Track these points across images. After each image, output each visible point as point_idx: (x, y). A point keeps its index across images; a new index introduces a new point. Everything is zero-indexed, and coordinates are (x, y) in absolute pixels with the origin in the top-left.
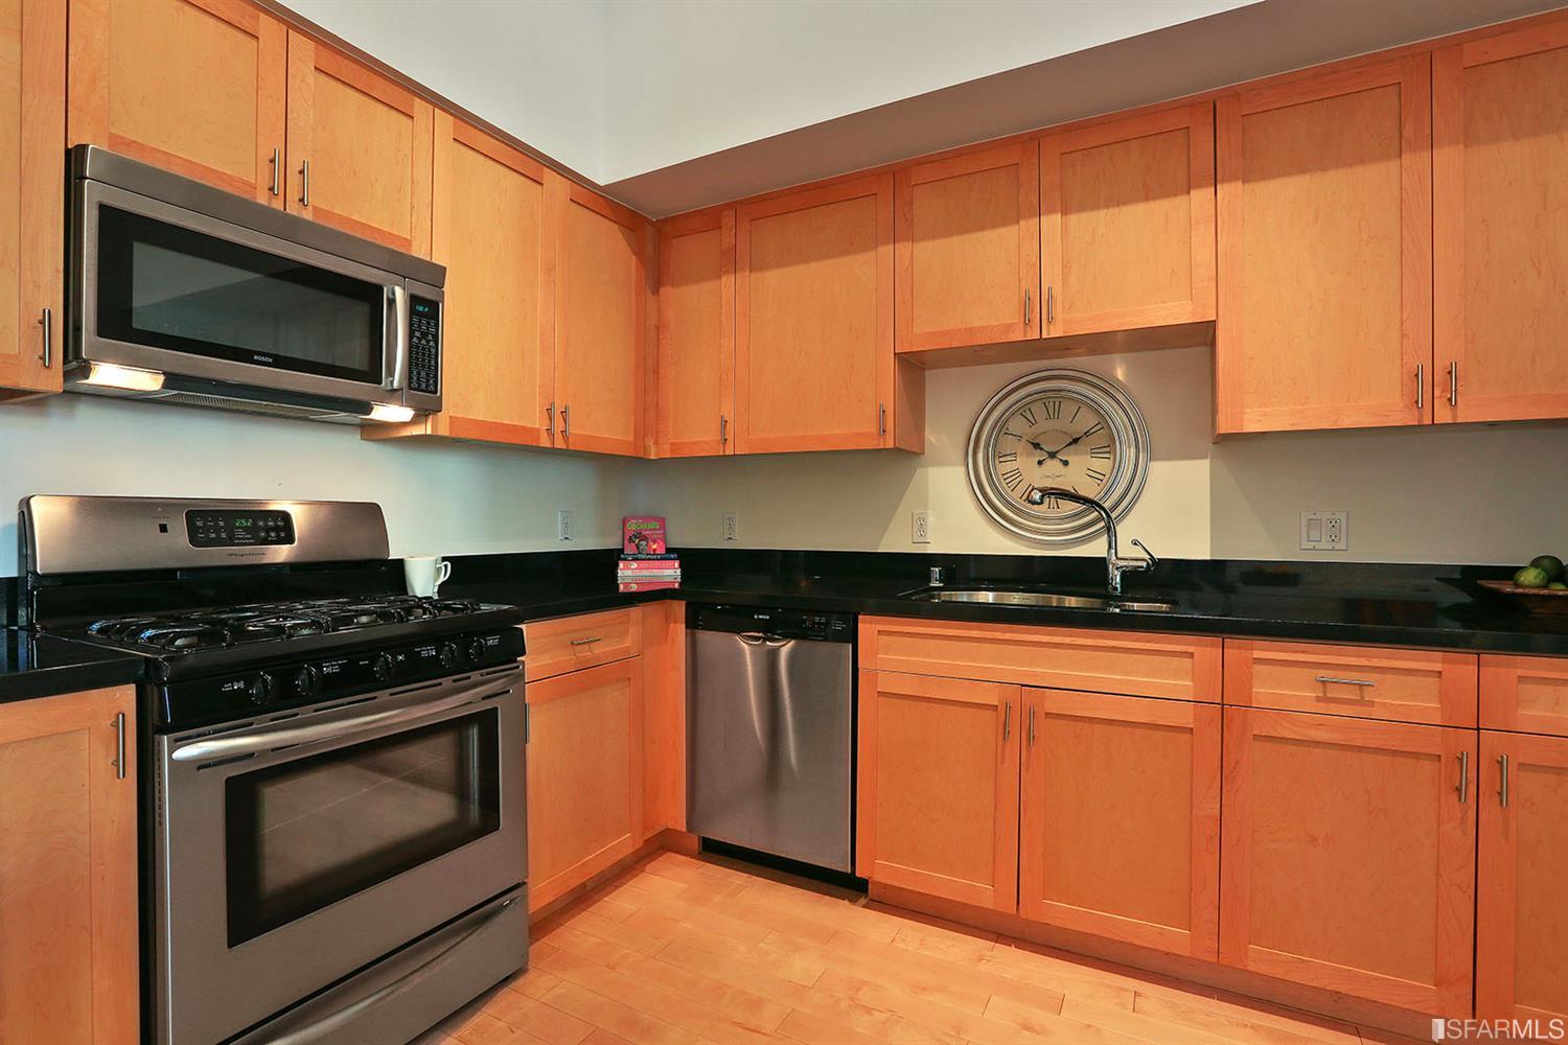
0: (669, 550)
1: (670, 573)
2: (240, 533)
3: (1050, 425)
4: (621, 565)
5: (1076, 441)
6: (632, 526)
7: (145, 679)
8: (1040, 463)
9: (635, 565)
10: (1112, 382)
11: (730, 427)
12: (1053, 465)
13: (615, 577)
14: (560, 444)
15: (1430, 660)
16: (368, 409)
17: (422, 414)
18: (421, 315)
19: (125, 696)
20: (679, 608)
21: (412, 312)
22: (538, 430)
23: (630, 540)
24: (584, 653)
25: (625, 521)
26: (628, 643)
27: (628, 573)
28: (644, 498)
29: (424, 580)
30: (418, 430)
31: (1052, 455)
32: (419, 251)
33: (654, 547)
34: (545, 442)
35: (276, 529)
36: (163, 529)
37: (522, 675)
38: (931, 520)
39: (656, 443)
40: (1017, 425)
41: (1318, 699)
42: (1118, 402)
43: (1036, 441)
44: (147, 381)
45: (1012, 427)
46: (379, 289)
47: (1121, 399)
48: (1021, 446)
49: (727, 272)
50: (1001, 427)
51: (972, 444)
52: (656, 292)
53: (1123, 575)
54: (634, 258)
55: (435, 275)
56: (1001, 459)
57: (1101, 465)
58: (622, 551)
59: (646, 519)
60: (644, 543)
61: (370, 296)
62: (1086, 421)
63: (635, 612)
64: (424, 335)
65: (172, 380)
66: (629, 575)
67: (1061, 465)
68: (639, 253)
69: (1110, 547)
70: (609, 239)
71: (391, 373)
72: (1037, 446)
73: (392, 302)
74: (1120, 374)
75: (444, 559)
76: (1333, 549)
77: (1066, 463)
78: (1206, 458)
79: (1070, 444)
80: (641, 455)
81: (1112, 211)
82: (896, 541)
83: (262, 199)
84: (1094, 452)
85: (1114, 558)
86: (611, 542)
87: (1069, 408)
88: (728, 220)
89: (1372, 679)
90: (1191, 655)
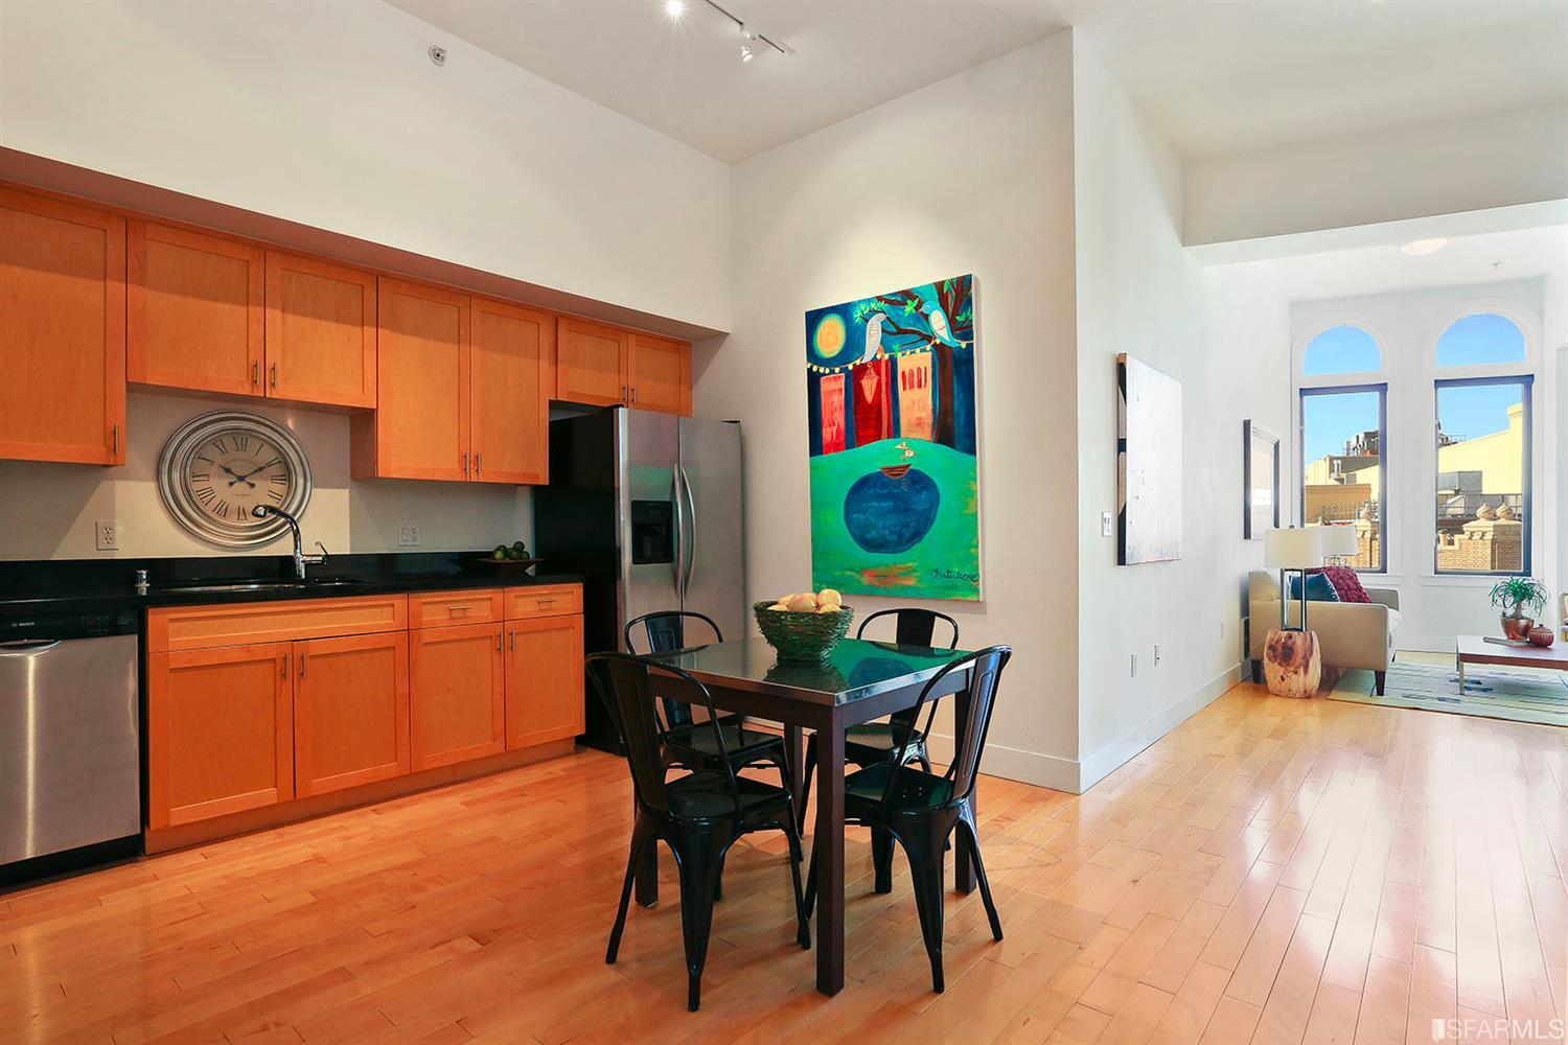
3: (240, 454)
5: (261, 469)
8: (231, 484)
10: (285, 429)
12: (241, 487)
31: (241, 479)
38: (119, 528)
40: (211, 452)
41: (450, 619)
42: (291, 444)
43: (227, 466)
47: (293, 442)
48: (214, 469)
50: (197, 452)
51: (165, 464)
53: (306, 566)
56: (197, 478)
62: (268, 455)
67: (248, 486)
69: (296, 548)
72: (228, 471)
74: (290, 424)
77: (252, 485)
78: (347, 488)
79: (256, 471)
81: (316, 321)
84: (273, 478)
85: (299, 554)
87: (254, 445)
89: (469, 605)
90: (393, 605)
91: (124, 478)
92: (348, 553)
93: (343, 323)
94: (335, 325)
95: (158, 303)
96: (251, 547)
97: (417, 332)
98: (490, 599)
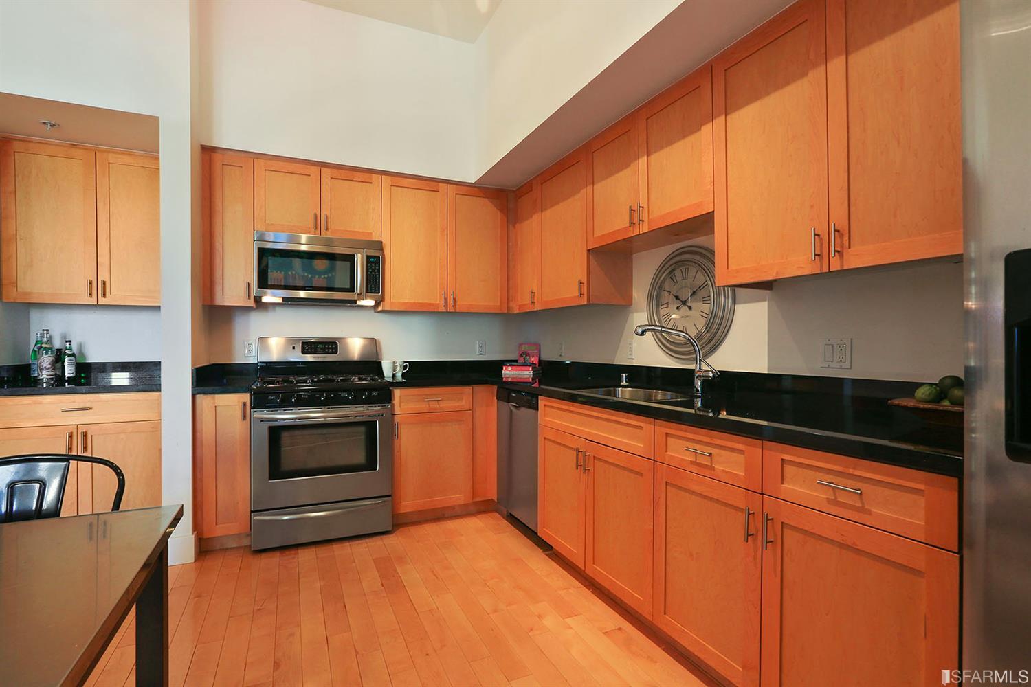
0: (537, 361)
1: (527, 373)
2: (319, 350)
3: (684, 284)
4: (504, 368)
5: (695, 293)
6: (524, 348)
7: (257, 391)
8: (678, 308)
9: (510, 368)
12: (684, 309)
13: (501, 374)
14: (451, 309)
15: (737, 443)
16: (356, 302)
18: (372, 262)
19: (246, 397)
20: (495, 389)
21: (369, 262)
22: (438, 304)
23: (520, 355)
24: (434, 404)
25: (520, 345)
26: (464, 402)
27: (508, 372)
31: (684, 303)
33: (533, 359)
34: (442, 309)
35: (332, 348)
36: (294, 348)
38: (635, 345)
41: (692, 462)
43: (678, 294)
44: (279, 300)
45: (667, 286)
46: (350, 255)
48: (672, 298)
50: (661, 287)
52: (513, 226)
54: (499, 213)
55: (379, 245)
56: (662, 307)
57: (706, 308)
59: (530, 344)
60: (528, 357)
61: (349, 260)
62: (700, 279)
63: (467, 389)
64: (373, 270)
65: (284, 299)
67: (688, 310)
68: (503, 210)
72: (677, 298)
76: (841, 368)
77: (690, 308)
78: (765, 300)
79: (693, 295)
82: (621, 358)
84: (704, 300)
85: (698, 369)
86: (509, 357)
87: (692, 271)
88: (534, 184)
89: (715, 450)
90: (641, 428)
91: (637, 311)
92: (766, 372)
95: (599, 188)
98: (742, 452)
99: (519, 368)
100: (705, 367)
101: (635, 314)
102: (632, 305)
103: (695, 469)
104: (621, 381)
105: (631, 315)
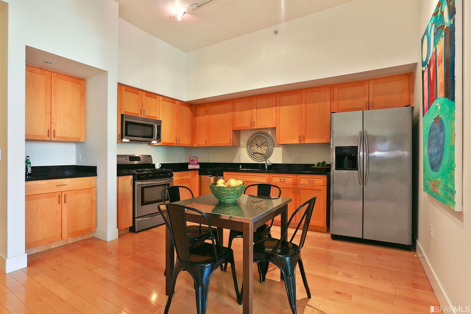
0: (198, 163)
1: (198, 167)
2: (135, 159)
3: (259, 141)
4: (189, 165)
6: (191, 159)
7: (134, 175)
8: (257, 148)
9: (191, 165)
10: (268, 135)
11: (207, 142)
12: (259, 148)
13: (188, 167)
14: (178, 145)
15: (291, 176)
16: (151, 142)
17: (158, 142)
18: (159, 128)
19: (131, 177)
20: (198, 172)
21: (157, 128)
22: (175, 143)
23: (191, 161)
24: (182, 178)
25: (190, 158)
26: (189, 177)
28: (194, 154)
29: (158, 166)
30: (157, 144)
31: (259, 146)
32: (158, 119)
33: (195, 162)
34: (176, 145)
35: (139, 159)
36: (126, 159)
37: (173, 179)
38: (241, 157)
39: (195, 144)
40: (254, 141)
41: (280, 181)
42: (268, 137)
44: (128, 141)
46: (153, 125)
48: (255, 145)
49: (207, 115)
50: (252, 142)
51: (248, 144)
52: (195, 117)
53: (267, 166)
54: (191, 112)
55: (160, 122)
56: (251, 147)
57: (266, 148)
58: (189, 163)
59: (195, 157)
60: (193, 162)
61: (152, 126)
62: (264, 141)
63: (190, 172)
64: (159, 131)
65: (130, 140)
66: (190, 167)
68: (192, 111)
70: (187, 110)
71: (155, 137)
72: (257, 145)
73: (155, 127)
74: (270, 133)
75: (160, 164)
76: (298, 162)
77: (261, 148)
78: (281, 147)
79: (262, 145)
80: (192, 146)
82: (236, 161)
83: (139, 116)
84: (265, 146)
85: (266, 163)
86: (187, 162)
87: (262, 139)
88: (207, 105)
89: (285, 178)
90: (265, 176)
91: (242, 148)
92: (281, 163)
93: (269, 108)
94: (267, 109)
95: (237, 113)
96: (262, 161)
97: (287, 105)
98: (292, 177)
99: (194, 165)
100: (268, 162)
101: (241, 149)
102: (240, 145)
103: (281, 183)
104: (240, 167)
105: (240, 149)
